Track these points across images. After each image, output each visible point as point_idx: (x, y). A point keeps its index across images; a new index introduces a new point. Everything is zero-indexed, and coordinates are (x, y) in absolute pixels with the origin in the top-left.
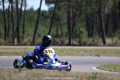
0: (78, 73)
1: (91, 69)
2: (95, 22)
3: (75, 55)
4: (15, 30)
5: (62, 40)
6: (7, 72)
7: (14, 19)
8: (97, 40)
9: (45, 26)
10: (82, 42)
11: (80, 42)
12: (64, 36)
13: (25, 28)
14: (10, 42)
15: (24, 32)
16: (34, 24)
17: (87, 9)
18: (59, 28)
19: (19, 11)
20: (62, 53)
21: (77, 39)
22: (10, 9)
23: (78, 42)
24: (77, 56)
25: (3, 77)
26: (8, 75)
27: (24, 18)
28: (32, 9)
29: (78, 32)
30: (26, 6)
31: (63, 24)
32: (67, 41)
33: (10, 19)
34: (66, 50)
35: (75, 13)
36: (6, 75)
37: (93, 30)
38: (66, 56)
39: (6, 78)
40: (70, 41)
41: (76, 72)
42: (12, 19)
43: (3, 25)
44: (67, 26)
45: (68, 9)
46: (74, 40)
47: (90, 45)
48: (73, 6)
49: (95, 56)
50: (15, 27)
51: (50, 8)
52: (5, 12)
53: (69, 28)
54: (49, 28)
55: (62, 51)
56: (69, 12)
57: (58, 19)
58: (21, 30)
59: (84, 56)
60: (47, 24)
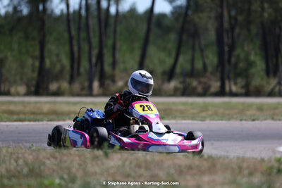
0: (243, 159)
1: (274, 152)
3: (236, 119)
4: (94, 60)
5: (205, 83)
6: (77, 158)
7: (92, 34)
9: (164, 49)
10: (252, 88)
11: (247, 86)
12: (208, 74)
13: (118, 55)
14: (83, 89)
15: (114, 64)
16: (138, 45)
17: (263, 9)
18: (198, 55)
19: (103, 16)
20: (204, 114)
21: (239, 80)
22: (83, 12)
23: (242, 87)
24: (241, 120)
25: (69, 169)
26: (80, 165)
27: (115, 31)
28: (133, 11)
29: (242, 65)
31: (207, 46)
32: (215, 85)
33: (83, 35)
34: (214, 105)
35: (236, 19)
36: (75, 164)
37: (277, 58)
38: (213, 120)
39: (74, 170)
40: (223, 86)
41: (238, 158)
42: (88, 34)
43: (67, 48)
44: (215, 48)
45: (219, 10)
46: (232, 83)
47: (271, 94)
50: (95, 52)
51: (174, 8)
52: (71, 17)
53: (220, 54)
54: (174, 53)
55: (205, 108)
56: (220, 17)
57: (195, 34)
58: (108, 59)
59: (258, 120)
60: (170, 46)
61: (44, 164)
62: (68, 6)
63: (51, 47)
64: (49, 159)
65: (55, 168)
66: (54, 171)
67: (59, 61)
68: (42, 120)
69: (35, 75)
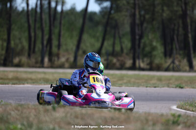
0: (149, 114)
1: (170, 109)
2: (176, 32)
3: (143, 86)
4: (45, 43)
5: (122, 61)
6: (33, 111)
7: (44, 25)
8: (180, 61)
9: (94, 37)
10: (154, 65)
11: (151, 64)
12: (124, 54)
13: (62, 40)
14: (36, 63)
15: (59, 46)
16: (76, 34)
17: (163, 10)
18: (117, 41)
19: (52, 12)
20: (120, 82)
21: (145, 59)
22: (38, 10)
23: (148, 64)
24: (147, 87)
25: (28, 118)
26: (35, 116)
27: (60, 23)
28: (73, 10)
29: (147, 49)
30: (63, 3)
31: (124, 35)
32: (129, 63)
33: (38, 25)
34: (128, 76)
35: (144, 17)
36: (32, 115)
37: (172, 45)
38: (128, 86)
39: (31, 119)
40: (134, 63)
41: (145, 113)
42: (42, 25)
43: (26, 34)
44: (129, 37)
45: (133, 11)
46: (141, 61)
47: (167, 70)
48: (141, 5)
49: (176, 87)
50: (46, 37)
51: (102, 8)
52: (30, 13)
53: (133, 41)
54: (101, 40)
55: (121, 78)
56: (133, 16)
57: (116, 27)
58: (55, 43)
59: (158, 87)
60: (98, 34)
61: (10, 114)
62: (28, 5)
63: (15, 33)
64: (13, 111)
65: (18, 117)
66: (17, 119)
67: (21, 43)
68: (8, 84)
69: (4, 52)
